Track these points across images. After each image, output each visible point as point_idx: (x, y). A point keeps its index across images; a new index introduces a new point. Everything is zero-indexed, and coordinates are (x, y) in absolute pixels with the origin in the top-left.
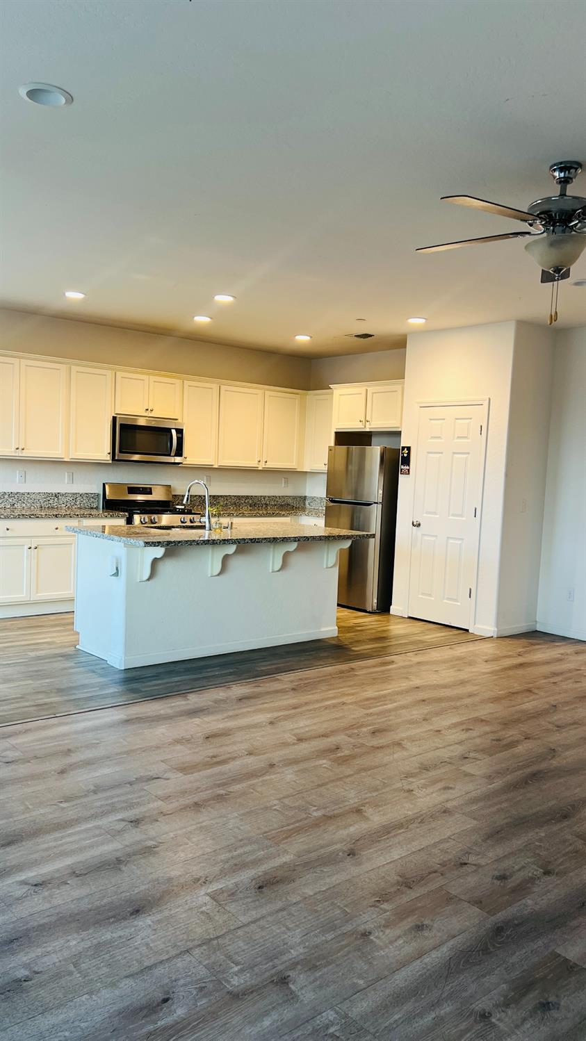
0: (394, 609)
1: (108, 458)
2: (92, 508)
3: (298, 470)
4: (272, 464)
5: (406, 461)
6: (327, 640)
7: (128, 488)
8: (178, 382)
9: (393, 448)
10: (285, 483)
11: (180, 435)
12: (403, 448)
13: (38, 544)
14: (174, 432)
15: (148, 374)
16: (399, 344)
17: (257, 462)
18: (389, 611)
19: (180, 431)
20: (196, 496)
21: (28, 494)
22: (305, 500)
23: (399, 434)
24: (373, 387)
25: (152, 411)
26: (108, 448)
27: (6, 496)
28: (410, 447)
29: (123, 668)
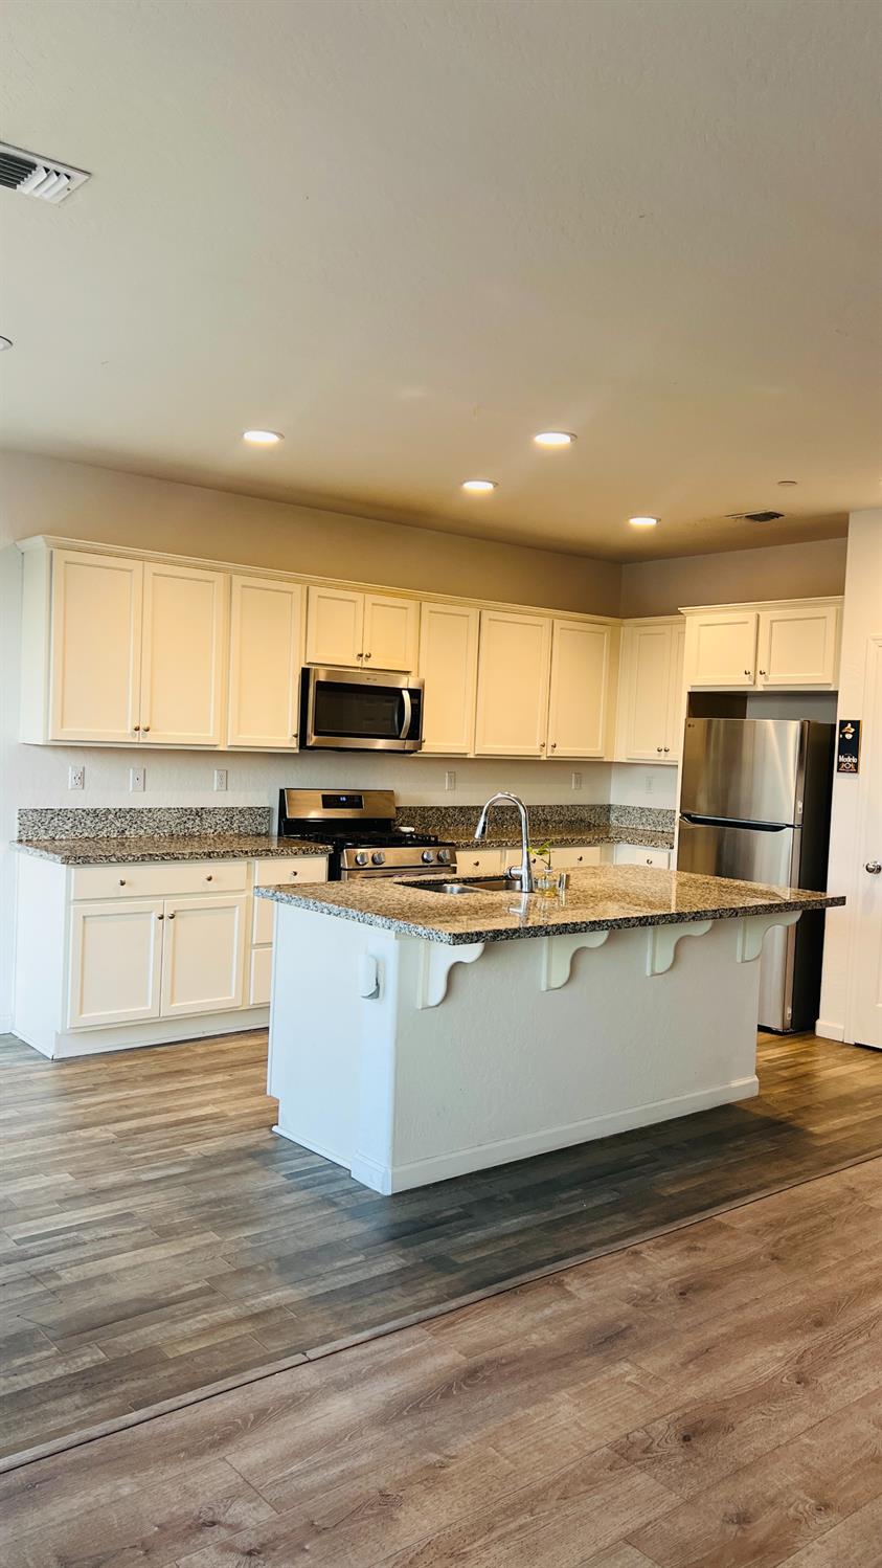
0: (825, 1026)
1: (294, 744)
2: (259, 835)
3: (605, 760)
4: (565, 750)
5: (852, 747)
6: (743, 1106)
7: (323, 796)
8: (412, 604)
9: (820, 722)
10: (576, 782)
11: (416, 701)
12: (844, 724)
13: (176, 909)
14: (406, 695)
15: (361, 590)
16: (831, 529)
17: (538, 747)
18: (813, 1028)
19: (416, 694)
20: (432, 808)
21: (150, 810)
22: (609, 811)
23: (833, 696)
24: (771, 612)
25: (368, 657)
26: (293, 726)
27: (111, 816)
28: (859, 722)
29: (390, 1193)
